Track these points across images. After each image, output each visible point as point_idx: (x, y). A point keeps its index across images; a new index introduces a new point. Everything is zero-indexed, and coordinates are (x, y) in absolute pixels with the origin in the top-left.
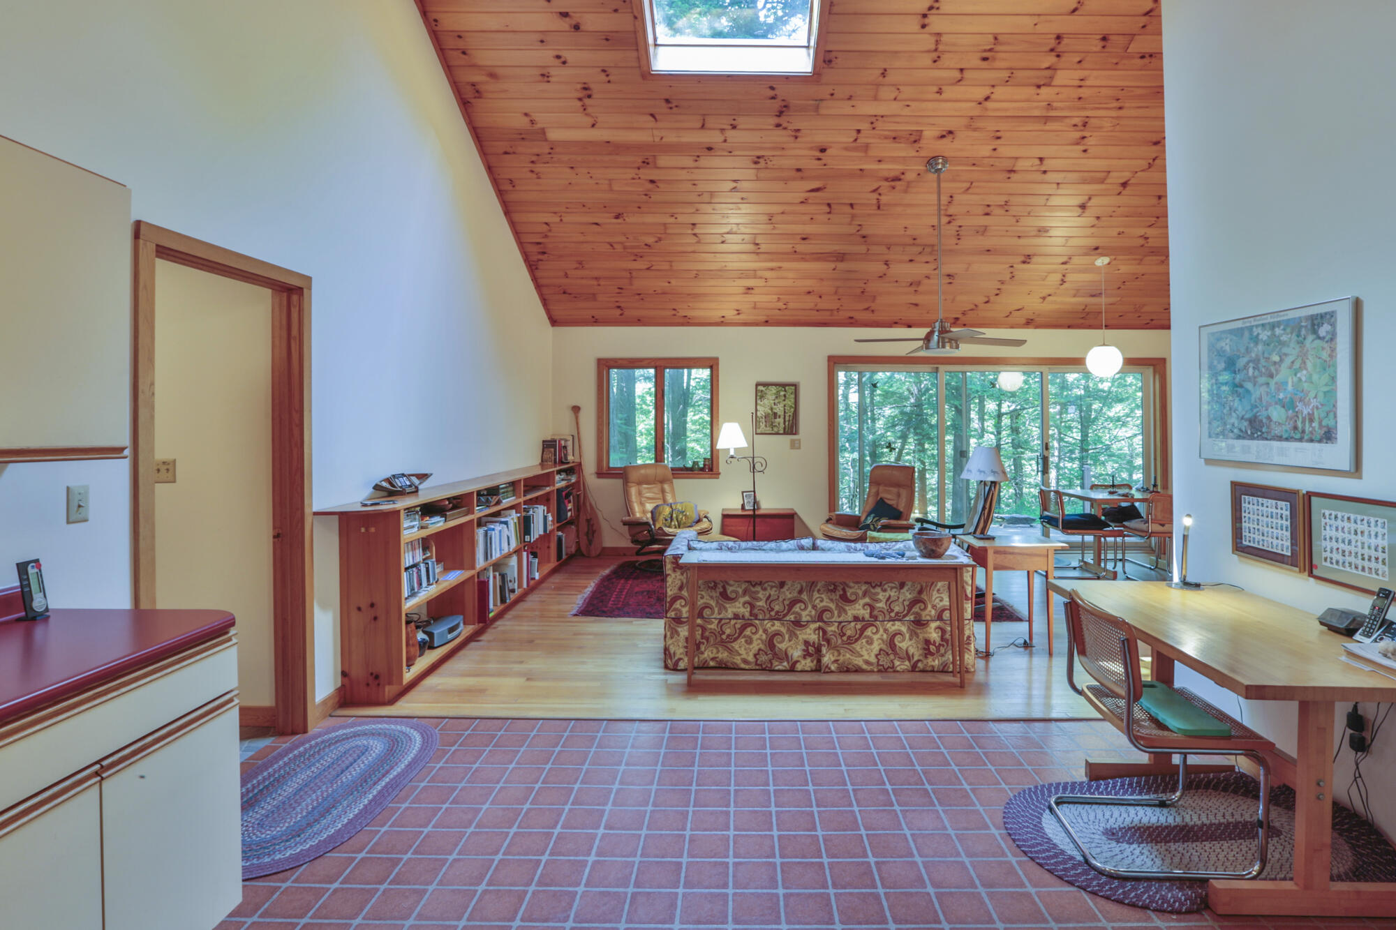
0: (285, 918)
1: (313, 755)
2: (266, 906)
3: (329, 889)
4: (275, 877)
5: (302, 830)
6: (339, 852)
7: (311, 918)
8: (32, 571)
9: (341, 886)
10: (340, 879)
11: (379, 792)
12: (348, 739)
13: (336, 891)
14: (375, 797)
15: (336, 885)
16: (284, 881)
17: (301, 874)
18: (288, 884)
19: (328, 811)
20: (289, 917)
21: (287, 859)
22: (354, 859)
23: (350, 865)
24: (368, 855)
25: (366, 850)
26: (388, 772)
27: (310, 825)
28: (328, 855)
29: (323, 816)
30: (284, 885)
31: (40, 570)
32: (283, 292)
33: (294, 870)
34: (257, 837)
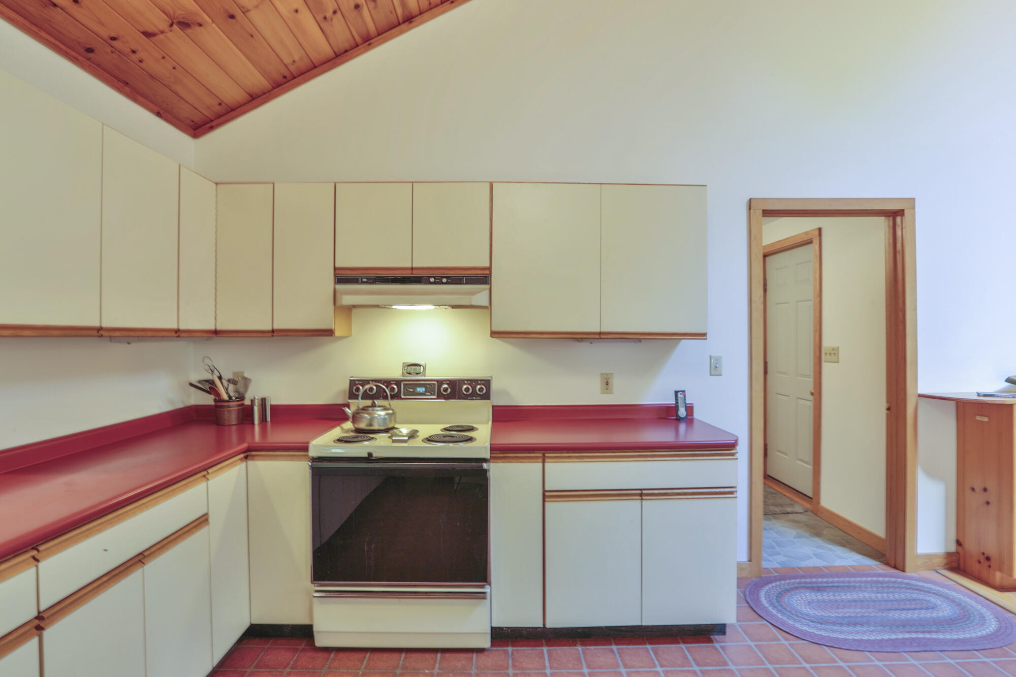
0: (764, 656)
1: (890, 587)
2: (763, 643)
3: (800, 663)
4: (784, 633)
5: (827, 623)
6: (831, 651)
7: (775, 668)
8: (680, 395)
9: (809, 669)
10: (813, 665)
11: (904, 639)
12: (930, 593)
13: (804, 668)
14: (897, 639)
15: (807, 666)
16: (786, 639)
17: (796, 644)
18: (786, 643)
19: (855, 624)
20: (766, 658)
21: (801, 630)
22: (835, 661)
23: (830, 663)
24: (847, 669)
25: (849, 664)
26: (929, 632)
27: (834, 623)
28: (825, 647)
29: (848, 624)
30: (784, 642)
31: (685, 396)
32: (890, 216)
33: (798, 639)
34: (801, 608)
